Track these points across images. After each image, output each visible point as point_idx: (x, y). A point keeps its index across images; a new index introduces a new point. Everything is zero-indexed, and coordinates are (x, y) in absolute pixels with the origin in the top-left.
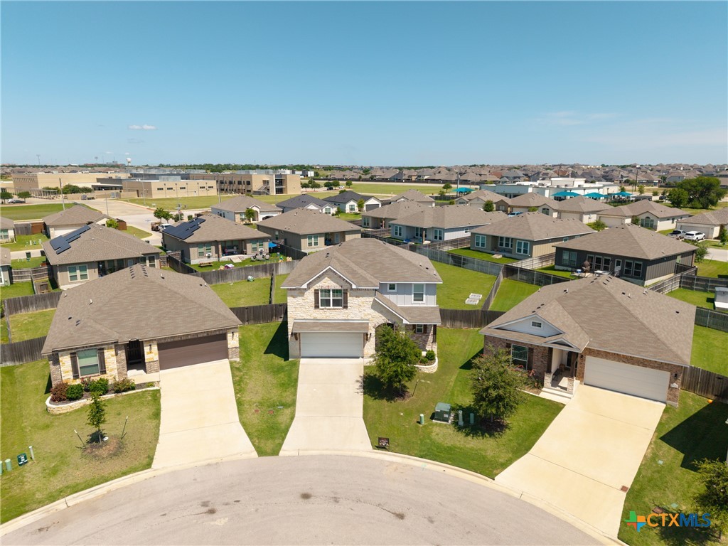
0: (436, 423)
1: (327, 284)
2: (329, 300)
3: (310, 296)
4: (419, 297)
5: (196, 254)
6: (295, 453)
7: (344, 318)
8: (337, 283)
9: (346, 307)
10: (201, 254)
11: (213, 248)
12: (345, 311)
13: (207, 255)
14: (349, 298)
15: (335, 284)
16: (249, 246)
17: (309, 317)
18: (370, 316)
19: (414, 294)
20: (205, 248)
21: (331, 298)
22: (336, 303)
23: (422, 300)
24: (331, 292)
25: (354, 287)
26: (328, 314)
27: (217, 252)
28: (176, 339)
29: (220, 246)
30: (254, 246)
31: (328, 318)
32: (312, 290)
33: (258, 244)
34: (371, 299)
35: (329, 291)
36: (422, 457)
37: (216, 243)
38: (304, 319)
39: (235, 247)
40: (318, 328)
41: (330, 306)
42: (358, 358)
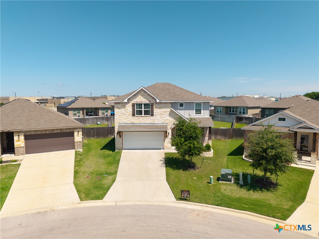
0: (222, 183)
1: (140, 100)
2: (142, 110)
3: (129, 108)
4: (198, 111)
5: (72, 114)
6: (114, 204)
7: (151, 123)
8: (147, 99)
9: (152, 115)
10: (75, 114)
11: (81, 112)
12: (152, 118)
13: (78, 115)
14: (154, 109)
15: (145, 100)
16: (100, 112)
17: (128, 122)
18: (168, 121)
19: (196, 109)
20: (77, 111)
21: (143, 109)
22: (147, 113)
23: (201, 114)
24: (143, 106)
25: (158, 101)
26: (141, 120)
27: (83, 114)
28: (38, 133)
29: (85, 111)
30: (103, 112)
31: (141, 122)
32: (130, 104)
33: (105, 111)
34: (169, 110)
35: (141, 104)
37: (83, 109)
38: (126, 123)
39: (93, 112)
40: (135, 128)
41: (142, 115)
42: (161, 149)
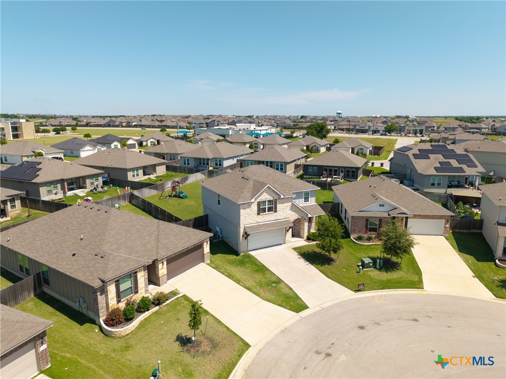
1: (264, 197)
2: (266, 208)
3: (254, 207)
4: (306, 199)
5: (45, 192)
6: (319, 308)
7: (274, 219)
8: (271, 196)
9: (276, 211)
10: (50, 192)
11: (59, 186)
12: (275, 214)
13: (54, 192)
14: (278, 205)
15: (269, 196)
16: (88, 181)
17: (253, 222)
18: (289, 215)
19: (305, 198)
20: (52, 186)
21: (267, 207)
22: (270, 209)
23: (308, 201)
24: (267, 203)
25: (282, 197)
26: (265, 218)
27: (63, 188)
28: (177, 254)
29: (66, 184)
30: (92, 181)
31: (265, 221)
32: (256, 202)
33: (94, 179)
34: (290, 204)
35: (265, 202)
36: (383, 289)
37: (62, 181)
38: (251, 224)
39: (75, 184)
40: (263, 228)
41: (265, 212)
42: (281, 244)
